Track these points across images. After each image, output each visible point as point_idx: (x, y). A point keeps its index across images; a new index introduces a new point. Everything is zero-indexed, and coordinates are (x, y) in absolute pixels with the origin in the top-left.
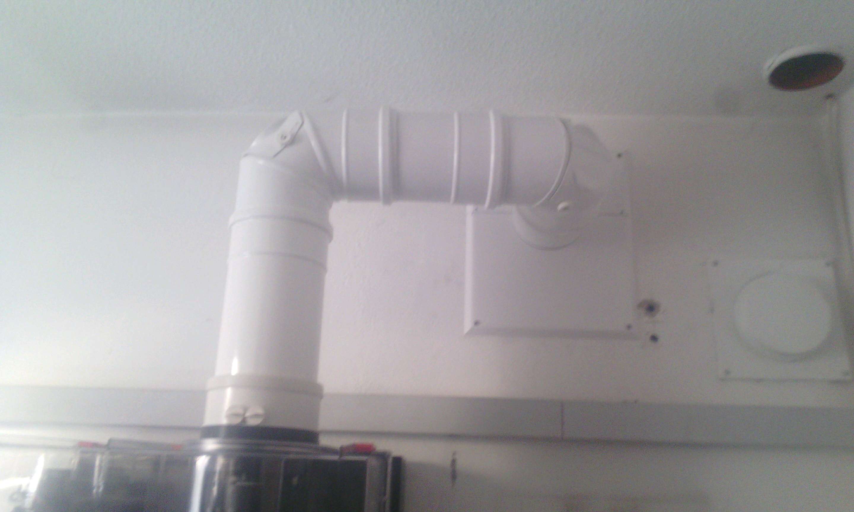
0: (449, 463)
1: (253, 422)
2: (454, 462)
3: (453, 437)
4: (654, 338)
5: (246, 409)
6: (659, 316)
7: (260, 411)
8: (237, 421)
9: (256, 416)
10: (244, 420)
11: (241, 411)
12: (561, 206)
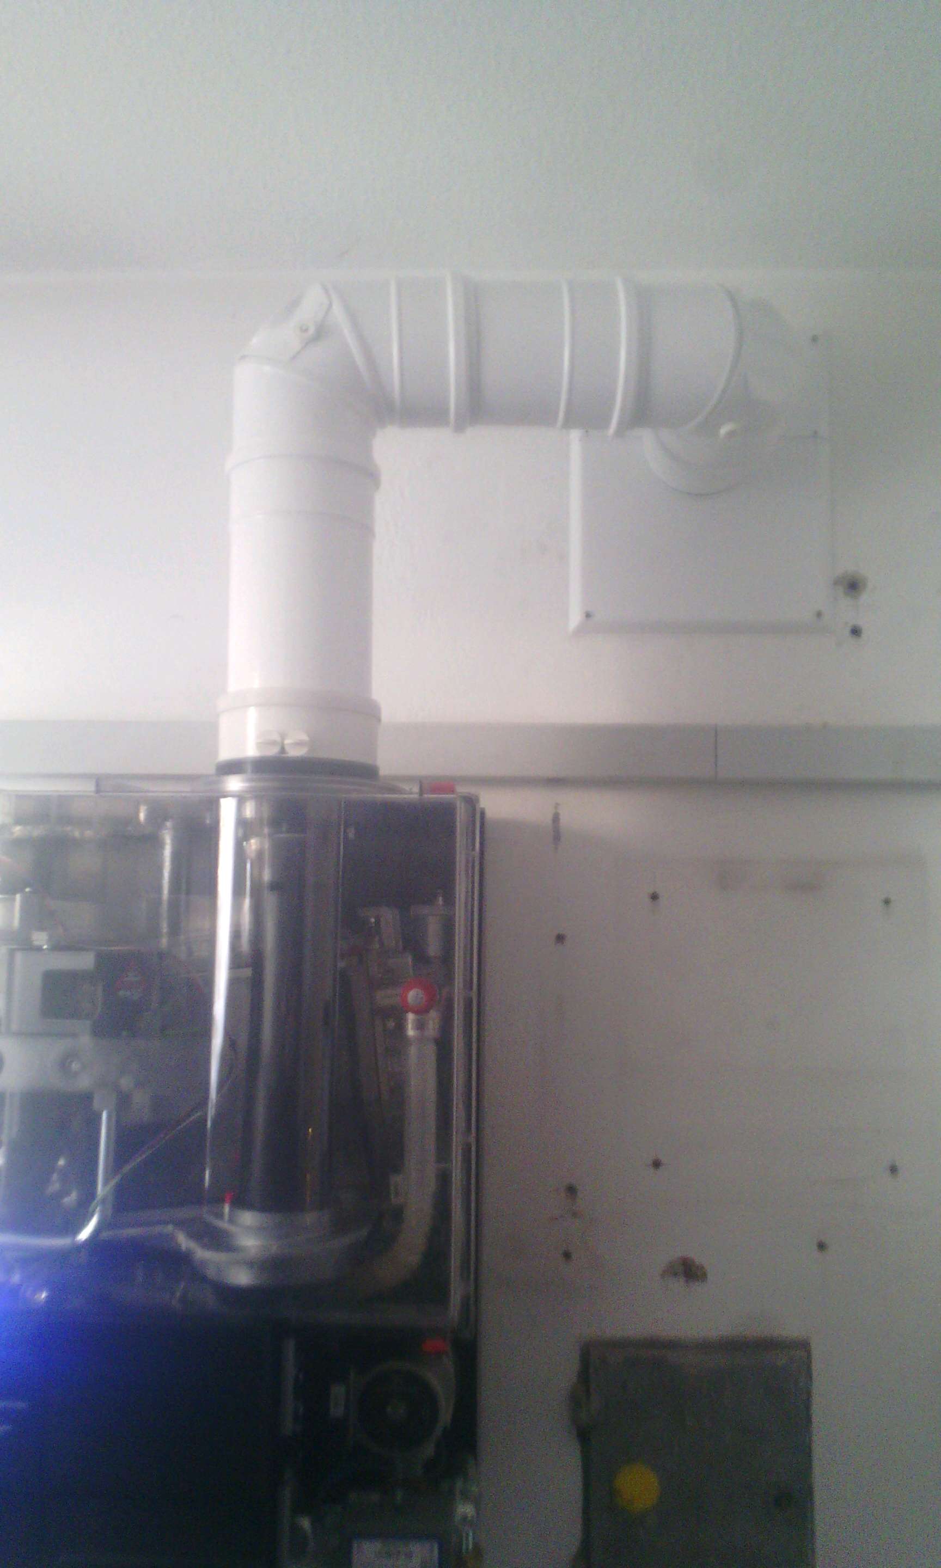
0: (549, 819)
1: (295, 753)
2: (556, 818)
3: (555, 782)
4: (856, 632)
5: (283, 736)
6: (865, 597)
7: (305, 737)
8: (273, 752)
9: (299, 744)
10: (283, 750)
11: (276, 737)
12: (723, 431)
